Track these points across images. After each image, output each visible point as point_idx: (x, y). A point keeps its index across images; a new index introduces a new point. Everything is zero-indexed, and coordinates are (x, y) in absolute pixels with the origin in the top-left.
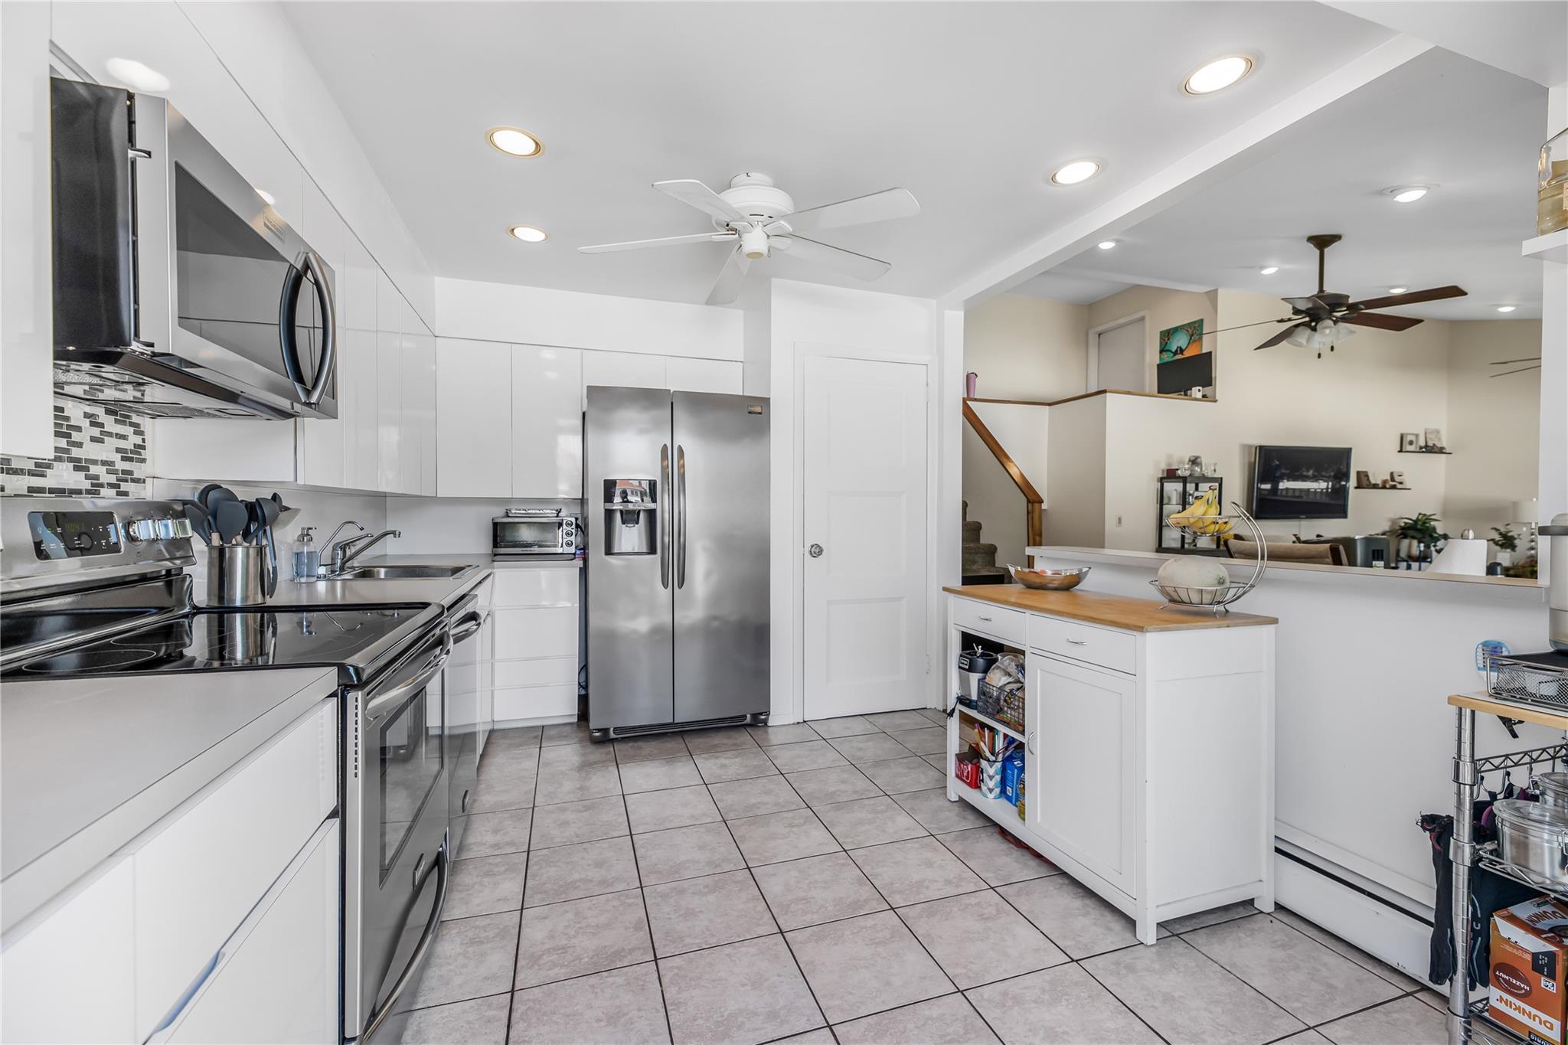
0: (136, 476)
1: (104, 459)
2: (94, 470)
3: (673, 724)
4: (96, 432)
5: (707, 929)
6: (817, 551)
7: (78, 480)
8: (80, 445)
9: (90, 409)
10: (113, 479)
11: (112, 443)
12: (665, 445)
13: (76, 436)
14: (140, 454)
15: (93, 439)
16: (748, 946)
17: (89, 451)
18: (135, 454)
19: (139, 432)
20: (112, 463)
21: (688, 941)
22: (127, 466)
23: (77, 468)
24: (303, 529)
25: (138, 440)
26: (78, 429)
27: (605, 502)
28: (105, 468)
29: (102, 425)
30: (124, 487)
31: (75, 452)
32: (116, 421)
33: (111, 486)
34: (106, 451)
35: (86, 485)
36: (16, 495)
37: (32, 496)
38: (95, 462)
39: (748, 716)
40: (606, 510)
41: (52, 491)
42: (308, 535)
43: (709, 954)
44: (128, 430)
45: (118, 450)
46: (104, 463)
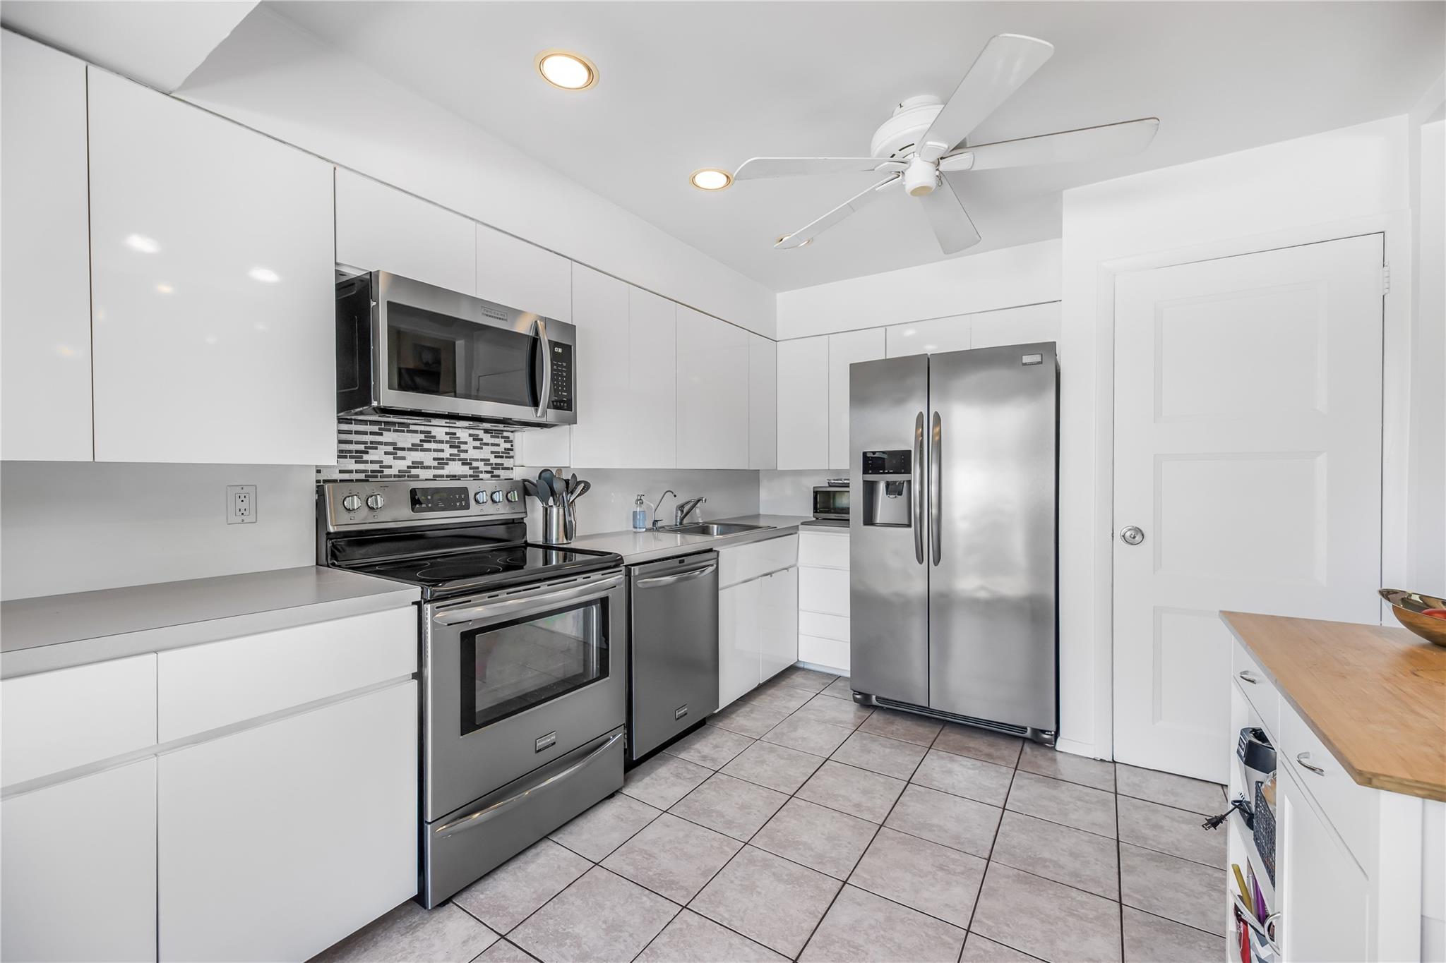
0: (505, 466)
1: (483, 458)
2: (475, 464)
3: (926, 709)
4: (477, 444)
5: (744, 912)
6: (1136, 536)
7: (466, 470)
8: (467, 451)
9: (472, 432)
10: (489, 468)
11: (487, 449)
12: (921, 413)
13: (463, 447)
14: (509, 453)
15: (475, 448)
16: (754, 950)
17: (473, 454)
18: (508, 453)
19: (507, 440)
20: (489, 460)
21: (721, 909)
22: (499, 461)
23: (463, 464)
24: (638, 495)
25: (508, 446)
26: (466, 443)
27: (864, 473)
28: (483, 463)
29: (482, 440)
30: (496, 472)
31: (463, 455)
32: (492, 437)
33: (487, 472)
34: (486, 453)
35: (471, 472)
36: (426, 480)
37: (435, 480)
38: (477, 460)
39: (1028, 728)
40: (864, 481)
41: (447, 476)
42: (640, 499)
43: (720, 932)
44: (501, 441)
45: (492, 452)
46: (482, 460)
